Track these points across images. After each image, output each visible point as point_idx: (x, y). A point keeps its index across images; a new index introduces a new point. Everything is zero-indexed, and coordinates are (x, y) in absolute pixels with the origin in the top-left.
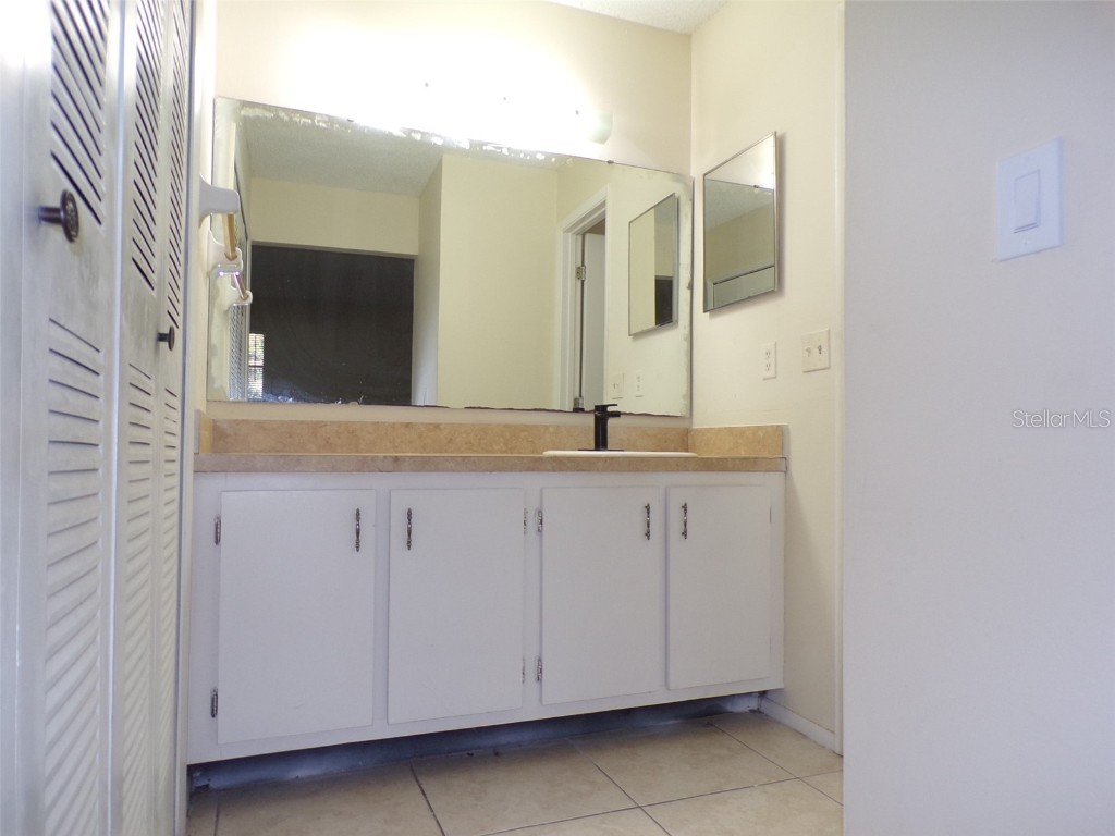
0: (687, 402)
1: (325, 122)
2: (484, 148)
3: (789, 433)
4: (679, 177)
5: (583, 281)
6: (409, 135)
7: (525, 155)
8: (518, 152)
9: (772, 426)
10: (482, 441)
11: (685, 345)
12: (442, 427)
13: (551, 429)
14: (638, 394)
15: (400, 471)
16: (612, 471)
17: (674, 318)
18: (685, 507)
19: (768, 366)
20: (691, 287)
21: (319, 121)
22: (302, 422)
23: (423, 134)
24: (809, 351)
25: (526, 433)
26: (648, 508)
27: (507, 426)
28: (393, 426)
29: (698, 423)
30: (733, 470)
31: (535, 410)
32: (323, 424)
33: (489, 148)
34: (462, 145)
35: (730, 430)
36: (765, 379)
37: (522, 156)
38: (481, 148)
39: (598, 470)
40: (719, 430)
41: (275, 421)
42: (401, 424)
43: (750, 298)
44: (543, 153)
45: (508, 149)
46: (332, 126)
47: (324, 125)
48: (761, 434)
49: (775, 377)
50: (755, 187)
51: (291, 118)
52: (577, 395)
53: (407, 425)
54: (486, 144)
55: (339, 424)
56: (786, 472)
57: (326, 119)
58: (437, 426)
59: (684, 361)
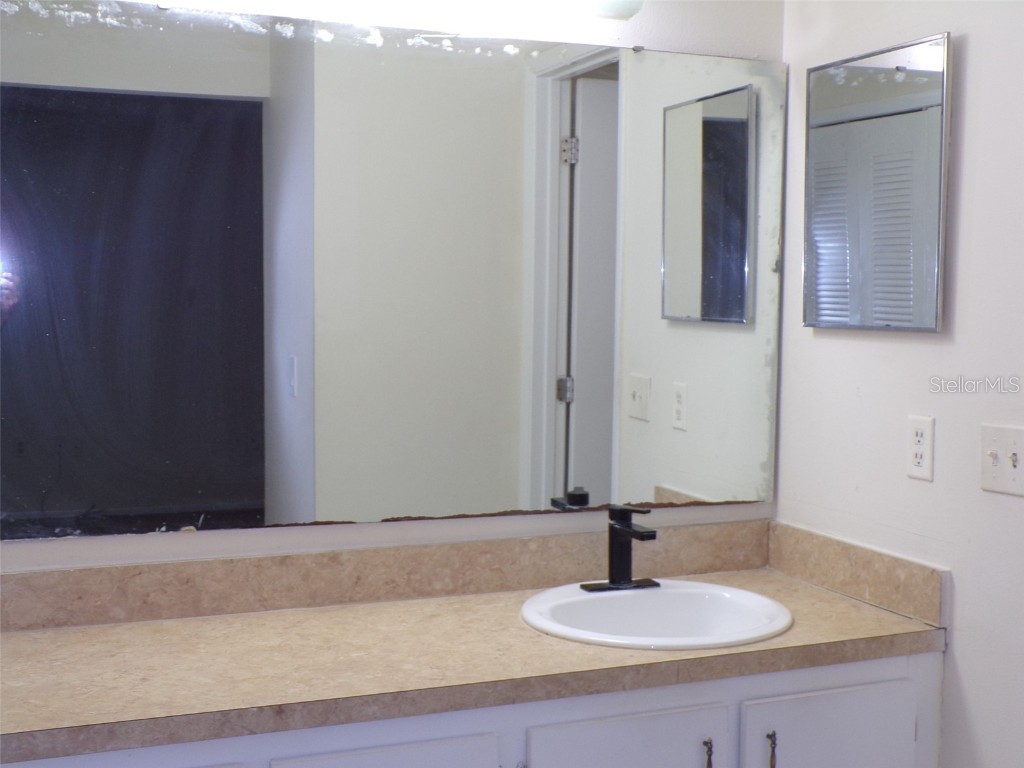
0: (768, 475)
1: (116, 16)
2: (410, 42)
3: (952, 586)
4: (762, 64)
5: (572, 167)
6: (272, 29)
7: (484, 50)
8: (470, 44)
9: (923, 568)
10: (412, 577)
11: (768, 374)
12: (344, 558)
13: (533, 546)
14: (679, 424)
15: (286, 728)
16: (648, 686)
17: (748, 312)
18: (772, 737)
19: (919, 456)
20: (780, 267)
21: (105, 15)
22: (100, 571)
23: (297, 23)
24: (995, 456)
25: (488, 556)
26: (708, 745)
27: (456, 547)
28: (259, 564)
29: (790, 515)
30: (855, 659)
31: (505, 514)
32: (137, 571)
33: (418, 41)
34: (369, 40)
35: (846, 549)
36: (910, 477)
37: (478, 50)
38: (404, 43)
39: (624, 689)
40: (827, 542)
41: (51, 573)
42: (273, 559)
43: (887, 328)
44: (515, 43)
45: (452, 40)
46: (129, 22)
47: (115, 22)
48: (902, 575)
49: (932, 481)
50: (898, 69)
51: (52, 12)
52: (563, 372)
53: (284, 561)
54: (412, 34)
55: (162, 568)
56: (944, 652)
57: (119, 10)
58: (334, 558)
59: (765, 402)
